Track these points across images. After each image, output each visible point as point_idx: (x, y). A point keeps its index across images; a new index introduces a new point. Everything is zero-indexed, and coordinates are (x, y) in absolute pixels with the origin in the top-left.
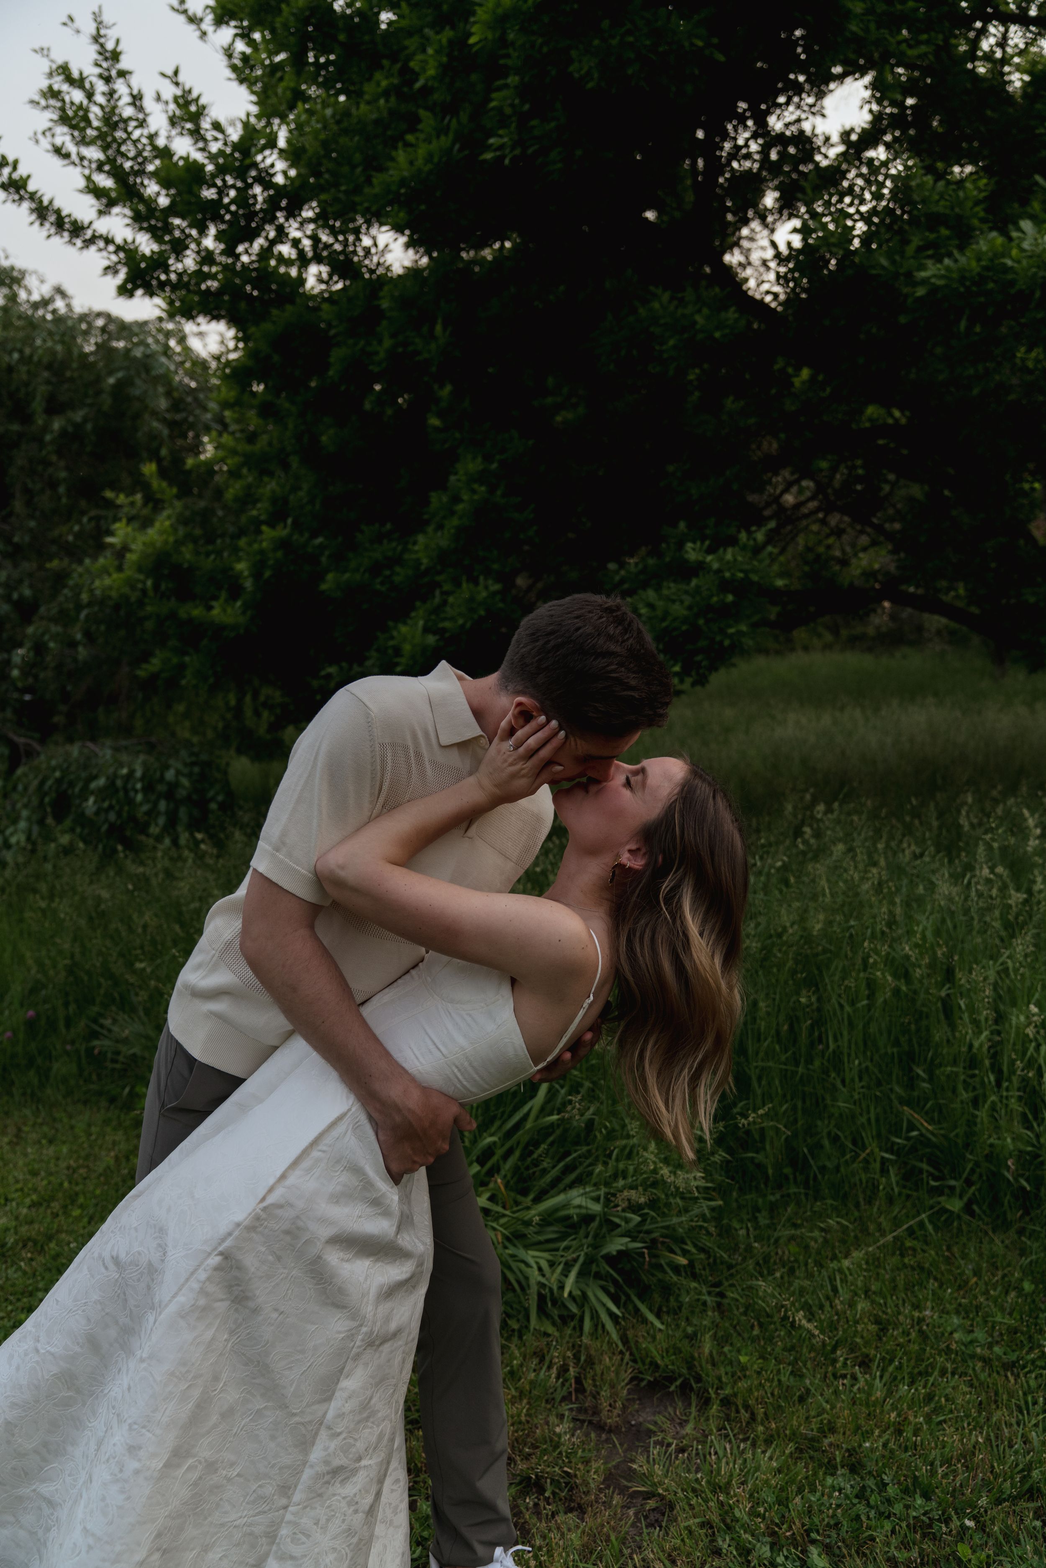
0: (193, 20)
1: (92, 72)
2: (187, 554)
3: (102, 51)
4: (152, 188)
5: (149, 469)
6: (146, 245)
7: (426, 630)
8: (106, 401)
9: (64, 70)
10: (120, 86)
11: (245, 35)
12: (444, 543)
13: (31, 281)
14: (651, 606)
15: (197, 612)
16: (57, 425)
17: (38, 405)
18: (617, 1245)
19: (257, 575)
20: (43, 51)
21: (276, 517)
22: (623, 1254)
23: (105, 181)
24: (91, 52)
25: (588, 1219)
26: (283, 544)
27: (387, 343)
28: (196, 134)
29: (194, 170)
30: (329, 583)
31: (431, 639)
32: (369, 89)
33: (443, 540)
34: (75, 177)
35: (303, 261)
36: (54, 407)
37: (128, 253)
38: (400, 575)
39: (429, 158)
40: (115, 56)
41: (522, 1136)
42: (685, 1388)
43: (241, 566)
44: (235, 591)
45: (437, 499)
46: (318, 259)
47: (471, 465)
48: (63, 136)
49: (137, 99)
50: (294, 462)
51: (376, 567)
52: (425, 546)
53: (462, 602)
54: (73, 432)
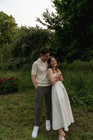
0: (53, 7)
1: (46, 13)
2: (52, 48)
4: (50, 20)
5: (49, 41)
6: (50, 25)
8: (45, 36)
9: (44, 13)
10: (48, 13)
11: (57, 7)
13: (40, 27)
14: (90, 52)
16: (42, 38)
17: (40, 36)
18: (87, 101)
19: (57, 50)
21: (59, 45)
22: (87, 102)
23: (46, 20)
24: (46, 11)
25: (84, 99)
26: (59, 47)
27: (68, 31)
28: (54, 16)
29: (54, 19)
30: (63, 50)
31: (71, 55)
32: (67, 11)
33: (72, 47)
34: (45, 21)
35: (61, 25)
36: (41, 37)
37: (48, 26)
38: (69, 49)
39: (73, 17)
40: (48, 11)
41: (79, 93)
42: (92, 111)
44: (55, 50)
45: (72, 43)
46: (62, 24)
47: (75, 40)
48: (44, 18)
49: (49, 14)
50: (60, 40)
51: (67, 49)
52: (71, 47)
53: (74, 52)
54: (43, 39)
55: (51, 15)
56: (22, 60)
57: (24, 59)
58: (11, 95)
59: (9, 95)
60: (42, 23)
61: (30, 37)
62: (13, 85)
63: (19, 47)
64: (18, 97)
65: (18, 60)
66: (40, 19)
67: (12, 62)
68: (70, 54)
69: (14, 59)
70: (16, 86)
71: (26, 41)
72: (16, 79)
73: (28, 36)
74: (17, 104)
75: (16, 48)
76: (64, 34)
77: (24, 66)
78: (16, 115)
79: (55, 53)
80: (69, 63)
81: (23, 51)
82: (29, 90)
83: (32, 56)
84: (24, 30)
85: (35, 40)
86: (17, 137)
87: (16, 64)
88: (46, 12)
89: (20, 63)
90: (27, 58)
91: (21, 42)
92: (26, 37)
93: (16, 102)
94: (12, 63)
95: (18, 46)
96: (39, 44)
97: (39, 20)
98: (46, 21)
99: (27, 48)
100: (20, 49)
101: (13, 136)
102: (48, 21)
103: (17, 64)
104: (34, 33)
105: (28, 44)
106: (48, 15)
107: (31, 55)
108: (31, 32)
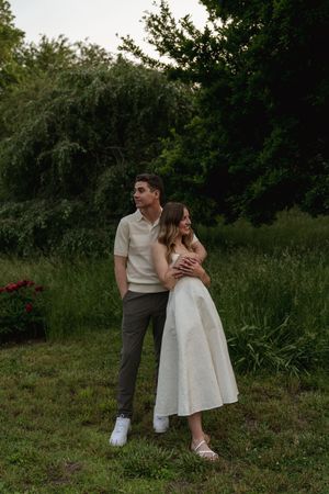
1: (160, 15)
2: (186, 160)
3: (163, 9)
5: (173, 130)
7: (263, 185)
8: (157, 103)
9: (152, 17)
12: (268, 156)
15: (189, 179)
16: (142, 113)
19: (208, 167)
20: (146, 12)
21: (215, 147)
22: (302, 359)
24: (160, 9)
26: (216, 157)
27: (250, 93)
28: (191, 33)
29: (190, 44)
30: (231, 169)
31: (264, 188)
36: (140, 106)
37: (169, 69)
38: (255, 166)
40: (167, 10)
41: (280, 333)
43: (203, 164)
44: (201, 171)
45: (267, 141)
47: (278, 131)
48: (151, 37)
49: (173, 21)
50: (220, 127)
51: (247, 164)
52: (263, 156)
53: (274, 176)
54: (147, 116)
55: (179, 27)
56: (58, 209)
57: (66, 207)
58: (22, 349)
59: (14, 350)
60: (145, 59)
61: (93, 110)
62: (30, 310)
63: (42, 154)
64: (48, 353)
65: (38, 213)
66: (134, 44)
67: (11, 220)
68: (257, 187)
69: (22, 205)
70: (38, 315)
71: (74, 127)
72: (40, 289)
73: (83, 102)
74: (49, 374)
75: (29, 159)
77: (68, 237)
78: (54, 401)
79: (198, 179)
80: (257, 222)
81: (60, 171)
82: (92, 330)
83: (99, 193)
84: (63, 77)
85: (114, 121)
86: (64, 448)
87: (30, 226)
88: (158, 12)
89: (46, 222)
90: (79, 204)
91: (52, 129)
92: (74, 110)
93: (46, 367)
94: (14, 225)
95: (37, 147)
96: (133, 137)
97: (129, 46)
98: (159, 49)
99: (76, 156)
100: (48, 163)
101: (54, 445)
102: (166, 47)
103: (36, 229)
104: (107, 93)
105: (84, 142)
106: (169, 24)
107: (95, 188)
108: (94, 88)
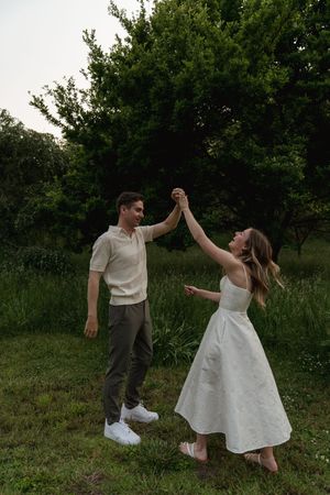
60: (49, 117)
66: (44, 103)
76: (118, 164)
88: (65, 85)
97: (38, 104)
106: (72, 96)
